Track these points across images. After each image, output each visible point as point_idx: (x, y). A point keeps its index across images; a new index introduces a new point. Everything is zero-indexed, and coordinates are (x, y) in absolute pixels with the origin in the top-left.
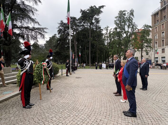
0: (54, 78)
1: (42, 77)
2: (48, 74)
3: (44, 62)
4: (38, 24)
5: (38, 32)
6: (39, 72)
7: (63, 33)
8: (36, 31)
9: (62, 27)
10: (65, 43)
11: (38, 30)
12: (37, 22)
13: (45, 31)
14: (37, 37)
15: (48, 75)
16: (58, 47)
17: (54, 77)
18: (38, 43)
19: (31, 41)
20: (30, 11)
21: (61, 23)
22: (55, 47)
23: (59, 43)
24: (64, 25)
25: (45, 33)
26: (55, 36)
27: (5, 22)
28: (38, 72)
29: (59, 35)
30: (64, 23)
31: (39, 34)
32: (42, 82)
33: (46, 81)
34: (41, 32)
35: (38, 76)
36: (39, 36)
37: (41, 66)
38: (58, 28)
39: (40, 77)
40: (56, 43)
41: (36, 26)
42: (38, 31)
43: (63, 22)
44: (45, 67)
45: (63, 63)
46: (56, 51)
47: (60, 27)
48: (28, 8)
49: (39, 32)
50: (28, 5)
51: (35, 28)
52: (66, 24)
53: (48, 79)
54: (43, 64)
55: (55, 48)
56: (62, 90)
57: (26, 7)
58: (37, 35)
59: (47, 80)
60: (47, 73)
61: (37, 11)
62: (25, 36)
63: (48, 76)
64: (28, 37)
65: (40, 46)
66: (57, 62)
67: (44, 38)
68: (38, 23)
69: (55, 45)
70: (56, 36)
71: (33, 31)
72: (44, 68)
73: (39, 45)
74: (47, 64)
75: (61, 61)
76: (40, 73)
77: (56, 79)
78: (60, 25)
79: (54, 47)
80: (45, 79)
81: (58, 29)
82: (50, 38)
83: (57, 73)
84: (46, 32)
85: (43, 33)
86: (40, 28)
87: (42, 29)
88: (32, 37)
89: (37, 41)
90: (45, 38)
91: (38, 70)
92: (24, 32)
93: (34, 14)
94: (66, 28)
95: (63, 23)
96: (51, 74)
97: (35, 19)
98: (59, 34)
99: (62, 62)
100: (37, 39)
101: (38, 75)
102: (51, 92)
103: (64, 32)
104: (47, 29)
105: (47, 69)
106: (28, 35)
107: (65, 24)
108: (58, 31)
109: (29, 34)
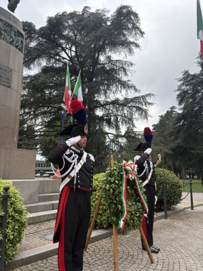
0: (166, 213)
1: (120, 208)
2: (140, 198)
3: (127, 161)
4: (135, 89)
5: (134, 107)
6: (111, 190)
7: (191, 100)
8: (130, 105)
9: (187, 86)
10: (199, 122)
11: (134, 102)
12: (131, 87)
13: (149, 101)
14: (134, 117)
15: (139, 200)
16: (181, 134)
17: (169, 212)
18: (135, 130)
19: (121, 127)
20: (121, 71)
21: (184, 78)
22: (173, 135)
23: (183, 125)
24: (192, 79)
25: (148, 106)
26: (172, 111)
27: (72, 91)
28: (109, 190)
29: (182, 106)
30: (192, 75)
31: (136, 111)
32: (121, 223)
33: (133, 220)
34: (140, 106)
35: (109, 201)
36: (136, 115)
37: (119, 173)
38: (179, 90)
39: (116, 205)
40: (175, 125)
41: (131, 94)
42: (134, 104)
43: (189, 73)
44: (130, 176)
45: (196, 177)
46: (177, 145)
47: (184, 87)
48: (116, 66)
49: (136, 107)
50: (116, 61)
51: (128, 99)
52: (197, 77)
53: (142, 214)
54: (124, 166)
55: (172, 138)
56: (191, 261)
57: (114, 65)
58: (134, 113)
59: (136, 218)
60: (138, 195)
61: (132, 65)
62: (112, 118)
63: (142, 204)
64: (117, 120)
65: (138, 135)
66: (180, 174)
67: (146, 117)
68: (135, 87)
69: (173, 132)
70: (174, 110)
71: (126, 106)
72: (128, 180)
73: (136, 134)
74: (136, 166)
75: (190, 171)
76: (116, 193)
77: (174, 218)
78: (181, 82)
79: (170, 137)
80: (132, 214)
81: (178, 93)
82: (162, 116)
83: (176, 199)
84: (150, 104)
85: (144, 107)
86: (138, 97)
87: (143, 99)
88: (124, 118)
89: (133, 126)
90: (149, 118)
91: (110, 183)
92: (110, 111)
93: (128, 73)
94: (199, 86)
95: (189, 75)
96: (150, 201)
97: (129, 81)
98: (180, 103)
99: (193, 175)
100: (132, 122)
101: (110, 199)
102: (152, 262)
103: (193, 96)
104: (152, 97)
105: (138, 182)
106: (116, 116)
107: (194, 76)
108: (178, 98)
109: (119, 114)
